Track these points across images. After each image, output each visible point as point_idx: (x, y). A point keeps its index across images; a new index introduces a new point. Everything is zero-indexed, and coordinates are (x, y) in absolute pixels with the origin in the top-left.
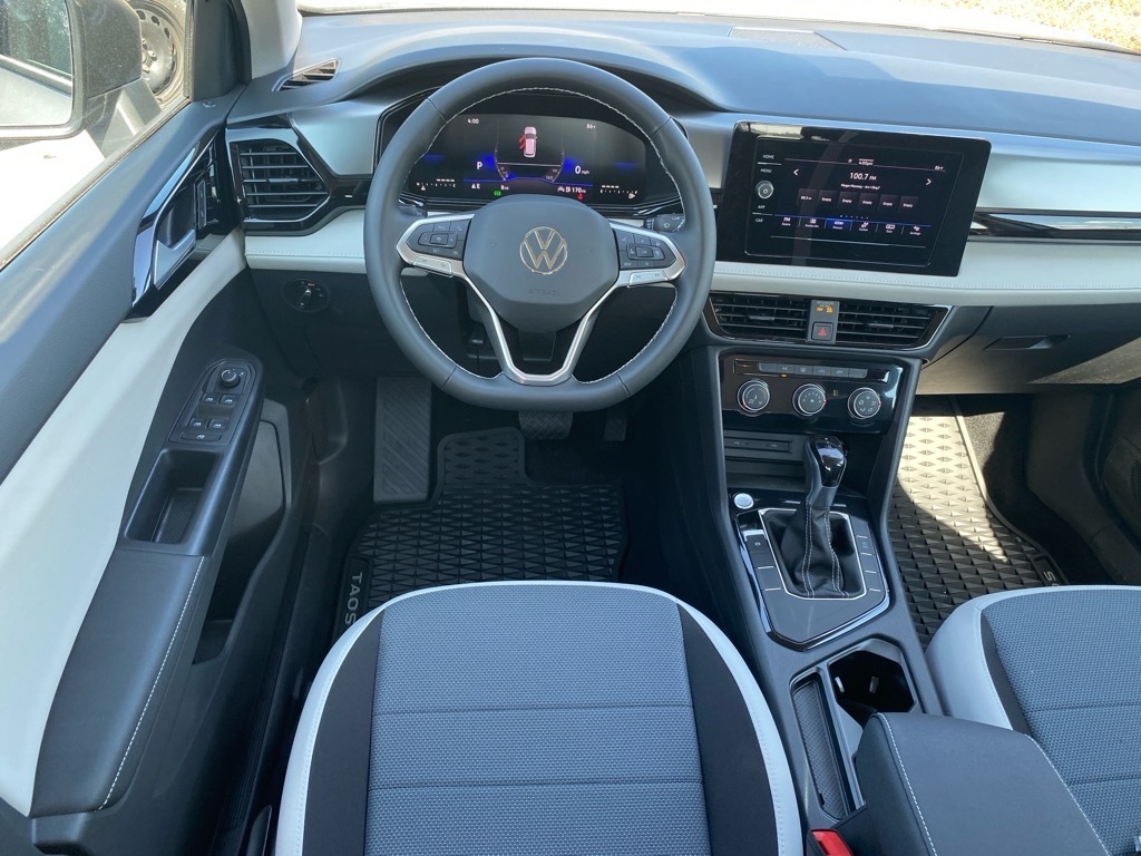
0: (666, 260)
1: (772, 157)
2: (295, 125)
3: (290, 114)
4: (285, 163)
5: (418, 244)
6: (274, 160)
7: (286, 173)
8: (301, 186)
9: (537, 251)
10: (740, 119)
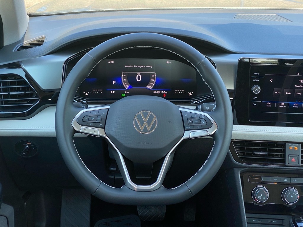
0: (208, 125)
1: (259, 74)
2: (23, 67)
3: (21, 61)
4: (18, 85)
5: (83, 122)
6: (12, 83)
7: (18, 89)
8: (26, 95)
9: (142, 123)
10: (241, 56)
